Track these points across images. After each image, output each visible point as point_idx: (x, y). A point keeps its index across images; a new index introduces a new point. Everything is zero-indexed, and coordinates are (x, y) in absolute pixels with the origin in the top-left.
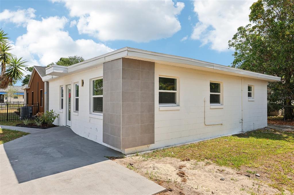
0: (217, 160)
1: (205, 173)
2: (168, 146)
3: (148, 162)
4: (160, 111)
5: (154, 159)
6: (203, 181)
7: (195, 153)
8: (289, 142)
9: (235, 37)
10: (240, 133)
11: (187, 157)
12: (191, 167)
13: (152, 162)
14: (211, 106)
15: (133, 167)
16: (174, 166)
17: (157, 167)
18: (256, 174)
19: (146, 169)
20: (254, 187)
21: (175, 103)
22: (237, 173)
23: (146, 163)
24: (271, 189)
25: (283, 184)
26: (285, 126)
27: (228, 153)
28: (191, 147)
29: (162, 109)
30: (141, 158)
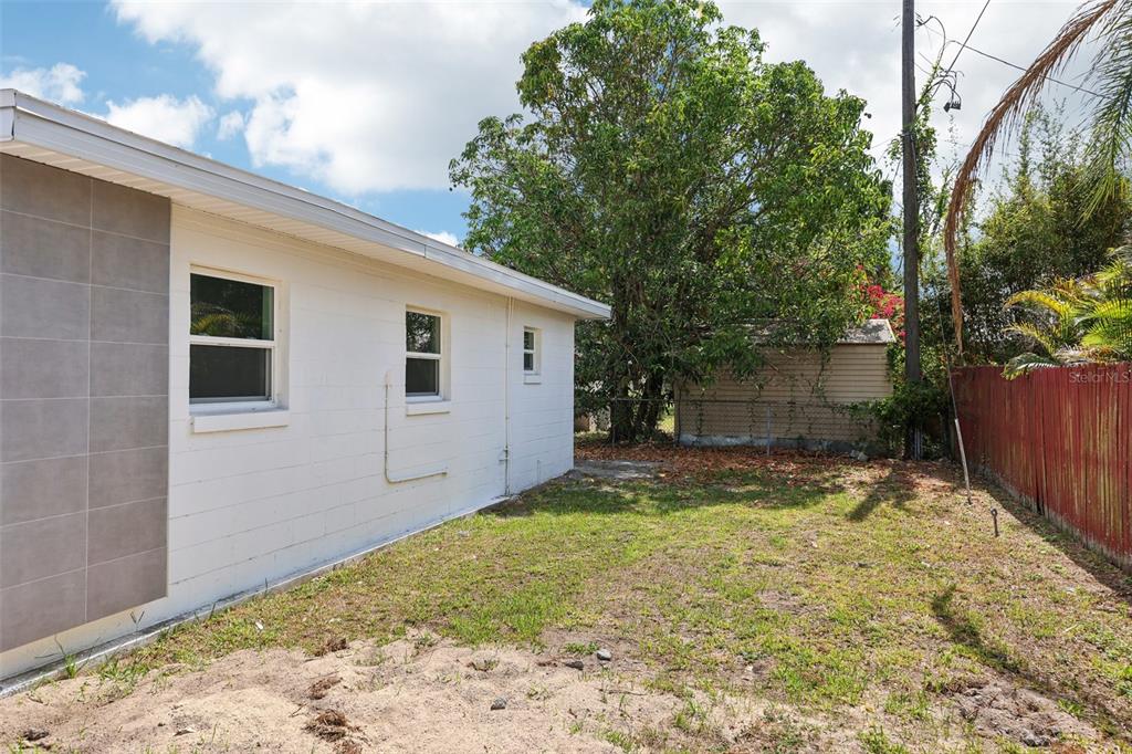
0: (454, 622)
1: (428, 693)
2: (232, 597)
3: (139, 699)
4: (193, 433)
5: (171, 672)
6: (428, 735)
7: (358, 609)
8: (646, 515)
9: (470, 152)
10: (503, 499)
11: (329, 631)
12: (360, 678)
13: (166, 695)
14: (410, 406)
15: (48, 748)
16: (281, 689)
17: (197, 720)
18: (599, 652)
19: (136, 742)
20: (609, 709)
21: (264, 395)
22: (540, 664)
23: (126, 706)
24: (657, 698)
25: (679, 669)
26: (617, 463)
27: (484, 583)
28: (337, 581)
29: (203, 423)
30: (94, 685)
